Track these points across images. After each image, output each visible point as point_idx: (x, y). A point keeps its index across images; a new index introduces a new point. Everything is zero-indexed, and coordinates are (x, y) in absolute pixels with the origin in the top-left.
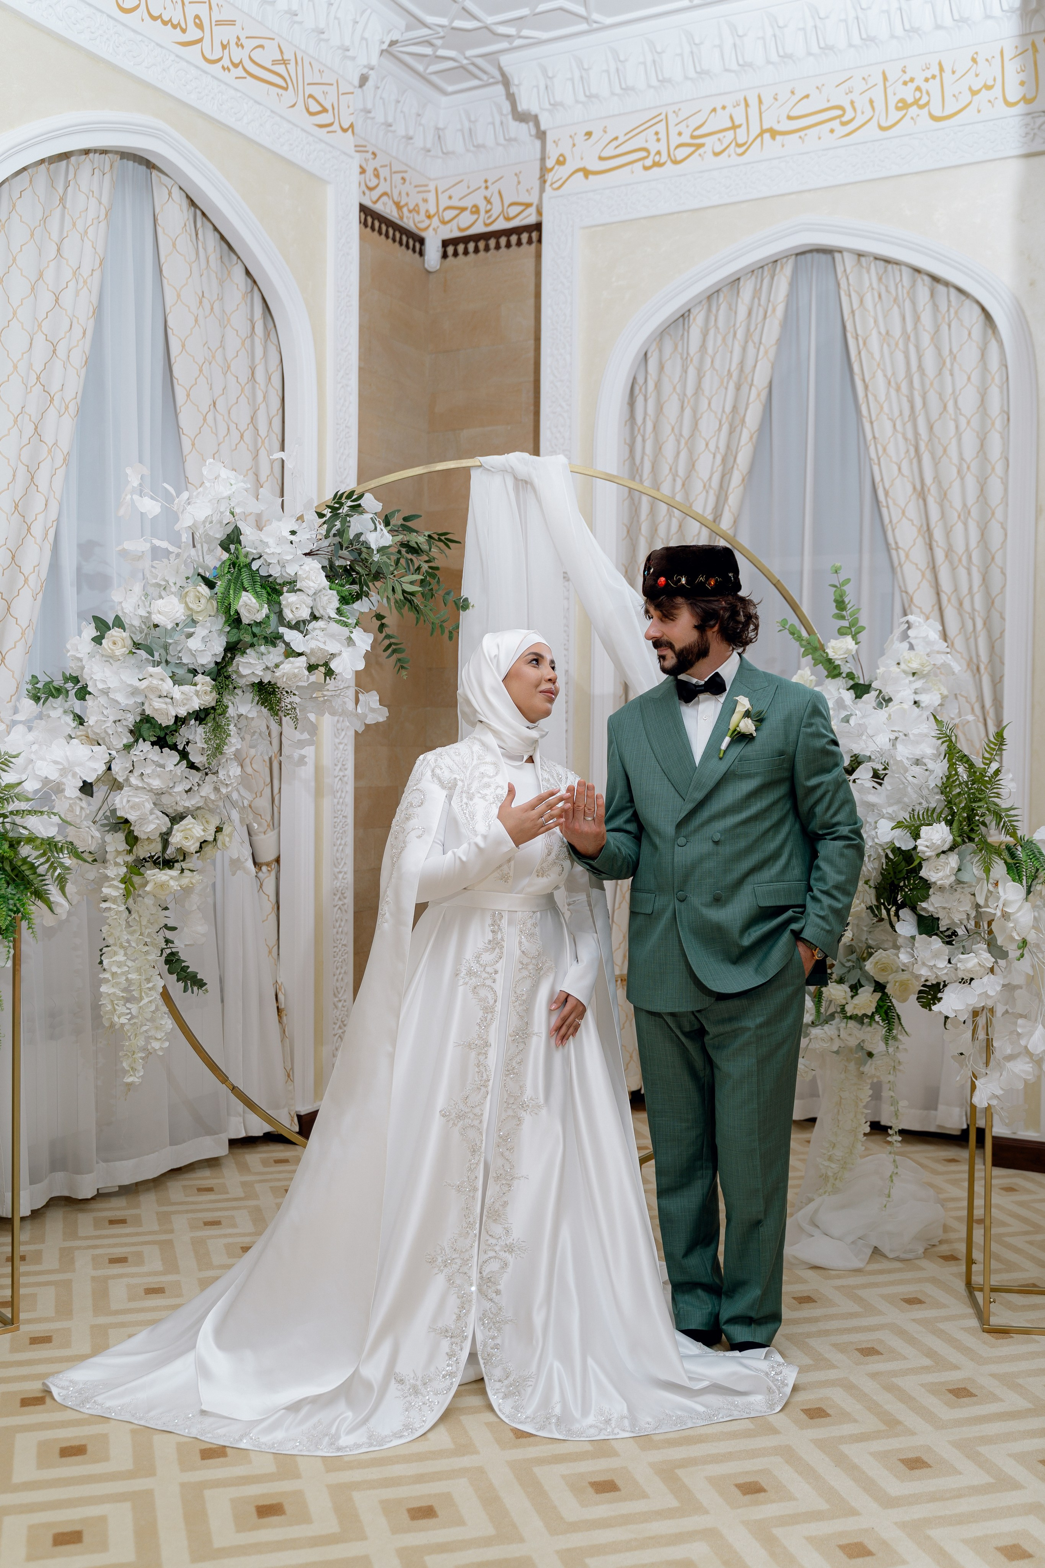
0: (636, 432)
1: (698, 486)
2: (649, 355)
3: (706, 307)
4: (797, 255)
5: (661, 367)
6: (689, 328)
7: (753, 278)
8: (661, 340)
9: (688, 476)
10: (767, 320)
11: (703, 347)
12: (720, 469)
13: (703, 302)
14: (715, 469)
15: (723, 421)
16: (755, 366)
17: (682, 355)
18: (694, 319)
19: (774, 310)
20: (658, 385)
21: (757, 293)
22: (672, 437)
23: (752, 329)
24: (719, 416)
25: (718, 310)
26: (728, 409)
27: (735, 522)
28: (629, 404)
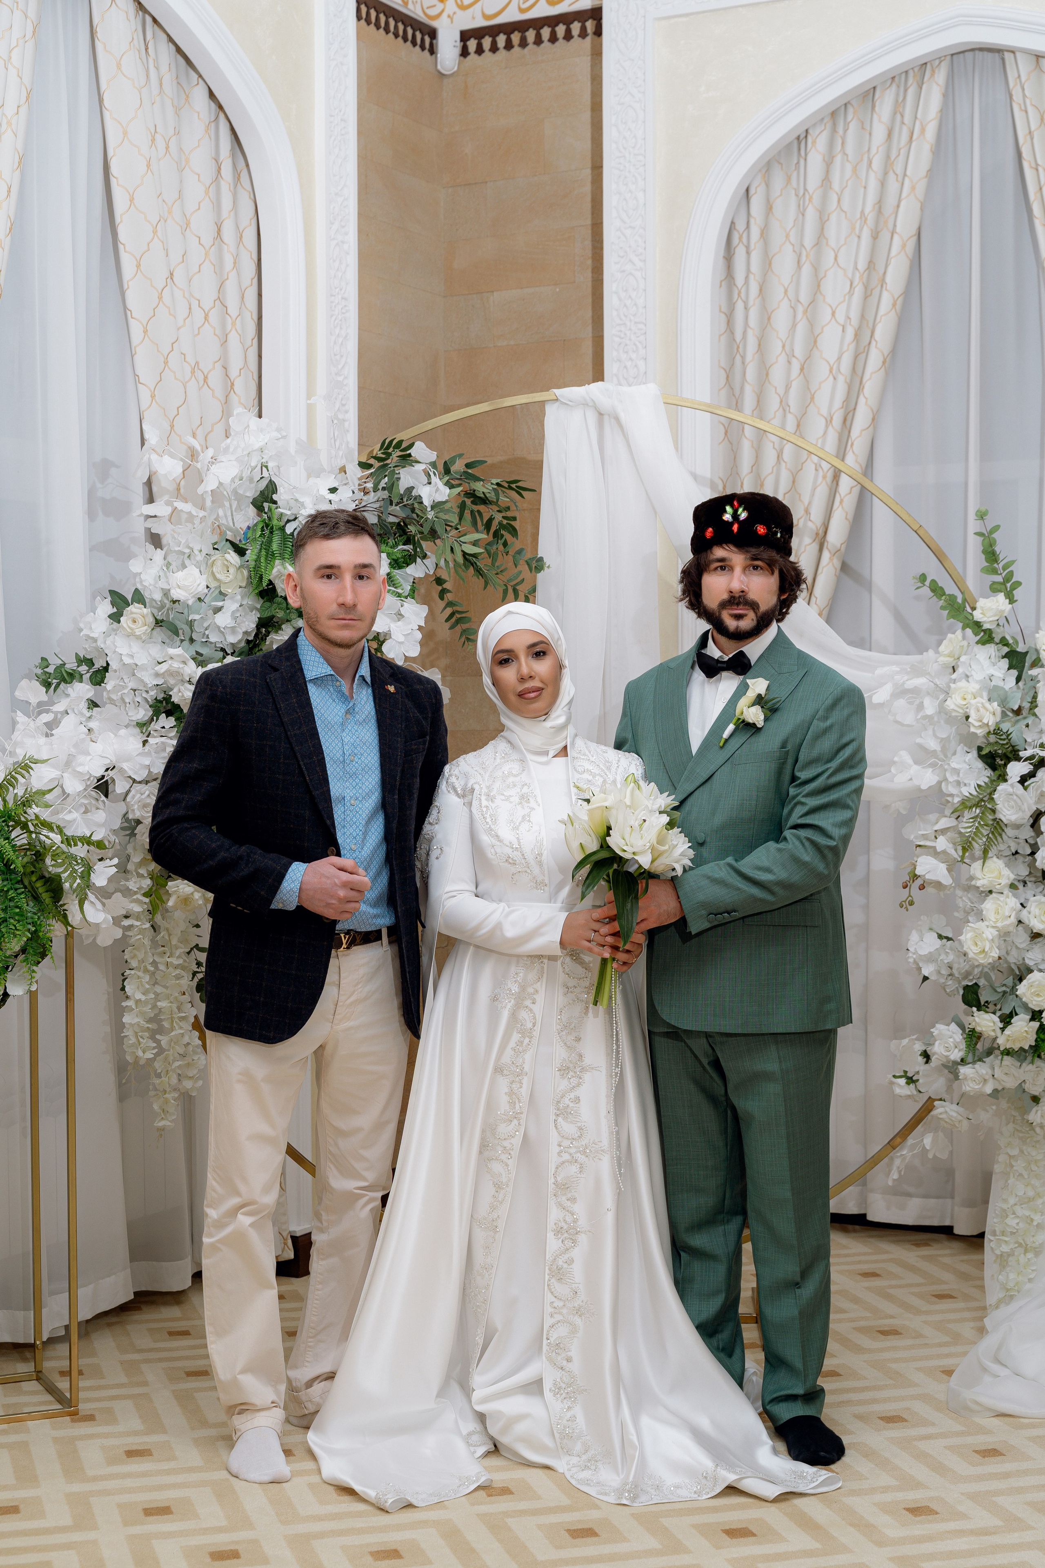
0: (736, 296)
1: (821, 371)
2: (752, 191)
3: (829, 126)
4: (952, 55)
5: (769, 208)
6: (806, 155)
7: (894, 87)
8: (768, 170)
9: (809, 357)
10: (914, 144)
11: (826, 180)
12: (853, 346)
13: (825, 121)
14: (845, 348)
15: (855, 284)
16: (898, 206)
17: (796, 191)
18: (814, 142)
19: (923, 130)
20: (764, 233)
21: (898, 108)
22: (785, 304)
23: (893, 157)
24: (850, 275)
25: (845, 131)
26: (862, 265)
27: (873, 419)
28: (724, 257)
